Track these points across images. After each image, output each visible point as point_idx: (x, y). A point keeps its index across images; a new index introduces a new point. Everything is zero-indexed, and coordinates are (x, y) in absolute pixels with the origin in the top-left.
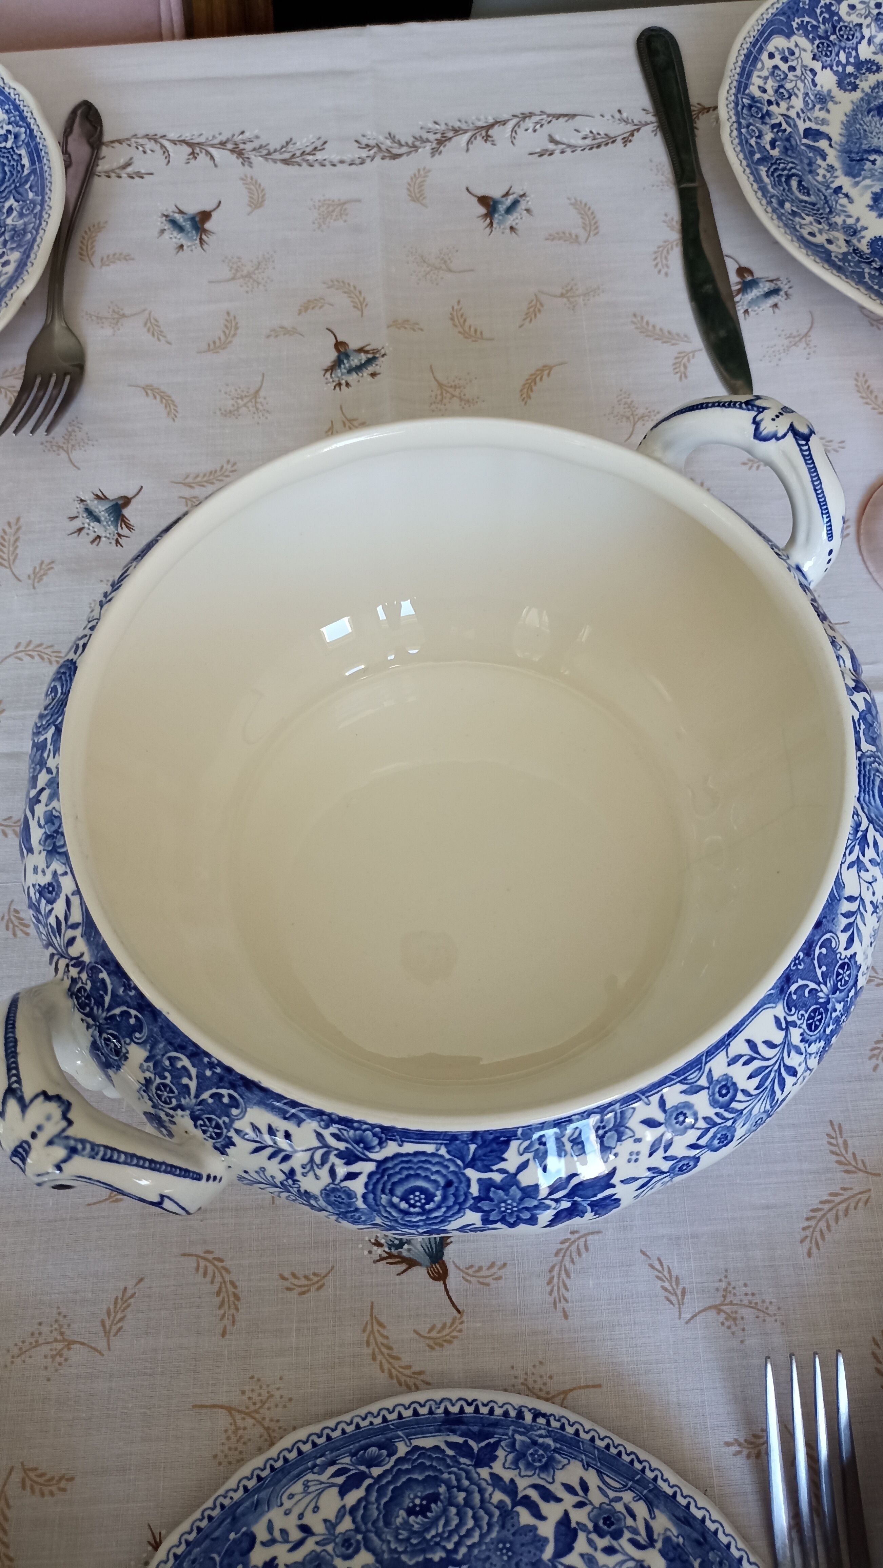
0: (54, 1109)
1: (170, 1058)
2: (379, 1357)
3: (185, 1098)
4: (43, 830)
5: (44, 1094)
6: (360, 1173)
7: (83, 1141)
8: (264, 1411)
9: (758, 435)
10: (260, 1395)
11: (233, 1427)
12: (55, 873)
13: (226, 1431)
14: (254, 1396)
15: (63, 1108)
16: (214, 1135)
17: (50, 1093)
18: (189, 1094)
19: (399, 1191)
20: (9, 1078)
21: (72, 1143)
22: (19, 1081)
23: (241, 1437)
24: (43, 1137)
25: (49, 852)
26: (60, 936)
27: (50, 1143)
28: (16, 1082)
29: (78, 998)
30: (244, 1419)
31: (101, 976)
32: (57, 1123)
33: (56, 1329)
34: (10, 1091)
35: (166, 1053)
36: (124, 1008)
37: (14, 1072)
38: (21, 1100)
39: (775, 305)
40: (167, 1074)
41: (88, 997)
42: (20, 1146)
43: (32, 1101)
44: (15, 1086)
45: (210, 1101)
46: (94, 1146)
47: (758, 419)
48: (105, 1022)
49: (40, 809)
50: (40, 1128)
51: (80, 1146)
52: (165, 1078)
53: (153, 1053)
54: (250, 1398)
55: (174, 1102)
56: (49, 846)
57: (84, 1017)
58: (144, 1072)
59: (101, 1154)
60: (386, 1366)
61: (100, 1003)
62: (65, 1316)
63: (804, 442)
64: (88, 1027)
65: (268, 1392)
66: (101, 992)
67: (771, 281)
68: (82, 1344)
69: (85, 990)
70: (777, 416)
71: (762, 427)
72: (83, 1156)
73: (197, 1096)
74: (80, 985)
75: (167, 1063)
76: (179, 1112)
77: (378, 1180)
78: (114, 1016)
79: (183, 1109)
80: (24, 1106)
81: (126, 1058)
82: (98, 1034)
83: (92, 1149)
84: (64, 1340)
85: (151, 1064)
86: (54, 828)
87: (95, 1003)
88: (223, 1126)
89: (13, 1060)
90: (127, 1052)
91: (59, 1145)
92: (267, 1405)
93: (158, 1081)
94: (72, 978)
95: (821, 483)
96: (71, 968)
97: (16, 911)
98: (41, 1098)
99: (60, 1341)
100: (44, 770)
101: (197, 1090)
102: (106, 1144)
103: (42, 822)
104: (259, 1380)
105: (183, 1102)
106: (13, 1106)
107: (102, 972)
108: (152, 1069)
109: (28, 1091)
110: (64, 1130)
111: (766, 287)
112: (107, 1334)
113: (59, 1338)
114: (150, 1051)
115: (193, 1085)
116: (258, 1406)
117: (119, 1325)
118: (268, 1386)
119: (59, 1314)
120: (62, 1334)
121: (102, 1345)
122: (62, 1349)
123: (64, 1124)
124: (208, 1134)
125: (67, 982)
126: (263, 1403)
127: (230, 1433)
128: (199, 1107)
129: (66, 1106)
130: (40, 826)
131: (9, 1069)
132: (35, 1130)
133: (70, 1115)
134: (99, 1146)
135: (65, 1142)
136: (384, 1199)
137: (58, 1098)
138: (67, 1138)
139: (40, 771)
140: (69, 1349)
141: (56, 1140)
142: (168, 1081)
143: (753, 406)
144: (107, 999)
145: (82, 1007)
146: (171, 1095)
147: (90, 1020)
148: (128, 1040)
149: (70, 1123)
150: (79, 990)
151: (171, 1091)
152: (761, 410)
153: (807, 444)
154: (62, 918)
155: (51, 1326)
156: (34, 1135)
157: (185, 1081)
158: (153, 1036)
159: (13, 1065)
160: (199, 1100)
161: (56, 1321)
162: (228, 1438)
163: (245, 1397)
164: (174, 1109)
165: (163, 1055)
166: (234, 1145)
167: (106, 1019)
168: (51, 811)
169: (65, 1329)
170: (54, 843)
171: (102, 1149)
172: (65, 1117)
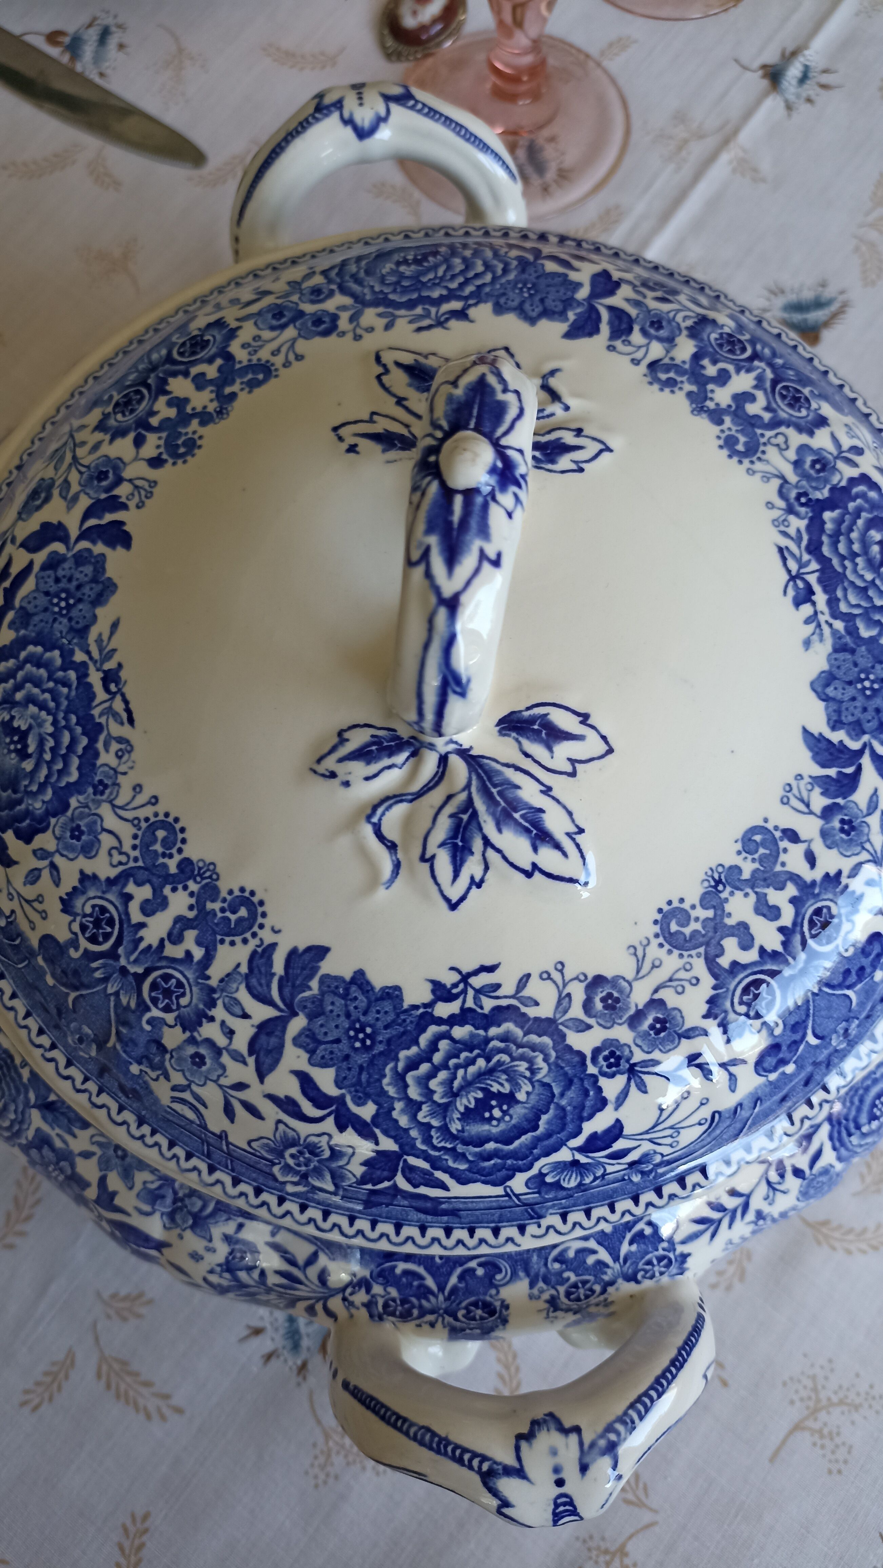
0: (547, 1439)
1: (556, 1260)
2: (852, 1247)
3: (606, 1273)
4: (157, 1216)
5: (520, 1437)
6: (822, 1145)
7: (610, 1429)
8: (823, 1395)
9: (362, 134)
10: (805, 1387)
11: (817, 1436)
12: (227, 1238)
13: (815, 1444)
14: (804, 1393)
15: (552, 1426)
16: (663, 1269)
17: (525, 1430)
18: (607, 1266)
19: (863, 1119)
20: (470, 1467)
21: (602, 1443)
22: (484, 1458)
23: (830, 1433)
24: (571, 1473)
25: (192, 1227)
26: (300, 1283)
27: (584, 1468)
28: (481, 1463)
29: (393, 1314)
30: (816, 1419)
31: (398, 1271)
32: (567, 1445)
33: (597, 1556)
34: (488, 1478)
35: (546, 1259)
36: (459, 1270)
37: (467, 1457)
38: (508, 1471)
39: (121, 46)
40: (566, 1275)
41: (404, 1301)
42: (556, 1506)
43: (519, 1459)
44: (485, 1467)
45: (634, 1248)
46: (621, 1420)
47: (346, 115)
48: (448, 1303)
49: (126, 1199)
50: (557, 1470)
51: (613, 1437)
52: (568, 1279)
53: (532, 1273)
54: (802, 1400)
55: (597, 1288)
56: (184, 1221)
57: (418, 1322)
58: (539, 1297)
59: (635, 1416)
60: (864, 1246)
61: (425, 1292)
62: (591, 1537)
63: (411, 103)
64: (432, 1325)
65: (809, 1377)
66: (416, 1283)
67: (90, 25)
68: (631, 1537)
69: (394, 1300)
70: (360, 98)
71: (358, 119)
72: (625, 1439)
73: (616, 1259)
74: (381, 1302)
75: (557, 1266)
76: (610, 1289)
77: (839, 1133)
78: (454, 1290)
79: (612, 1283)
80: (519, 1473)
81: (507, 1307)
82: (451, 1320)
83: (624, 1423)
84: (614, 1554)
85: (541, 1284)
86: (169, 1200)
87: (419, 1299)
88: (666, 1253)
89: (449, 1449)
90: (503, 1301)
91: (595, 1460)
92: (820, 1387)
93: (562, 1289)
94: (364, 1305)
95: (467, 130)
96: (351, 1298)
97: (114, 1296)
98: (524, 1445)
99: (612, 1560)
100: (79, 1161)
101: (611, 1254)
102: (627, 1403)
103: (147, 1208)
104: (791, 1379)
105: (606, 1278)
106: (508, 1486)
107: (395, 1267)
108: (544, 1287)
109: (505, 1456)
110: (581, 1444)
111: (92, 35)
112: (640, 1504)
113: (608, 1558)
114: (528, 1274)
115: (603, 1255)
116: (813, 1397)
117: (641, 1485)
118: (803, 1373)
119: (584, 1541)
120: (606, 1552)
121: (647, 1517)
122: (622, 1561)
123: (573, 1438)
124: (657, 1274)
125: (364, 1312)
126: (815, 1390)
127: (819, 1442)
128: (628, 1264)
129: (553, 1421)
130: (147, 1214)
131: (460, 1461)
132: (555, 1477)
133: (567, 1424)
134: (625, 1413)
135: (596, 1451)
136: (855, 1140)
137: (536, 1424)
138: (593, 1445)
139: (73, 1166)
140: (626, 1555)
141: (587, 1460)
142: (573, 1278)
143: (328, 107)
144: (430, 1282)
145: (405, 1316)
146: (588, 1286)
147: (430, 1318)
148: (493, 1291)
149: (577, 1430)
150: (386, 1305)
151: (585, 1283)
152: (339, 105)
153: (417, 102)
154: (286, 1267)
155: (590, 1558)
156: (560, 1483)
157: (591, 1260)
158: (516, 1261)
159: (458, 1452)
160: (621, 1260)
161: (589, 1550)
162: (823, 1447)
163: (798, 1404)
164: (604, 1291)
165: (546, 1264)
166: (689, 1255)
167: (447, 1299)
168: (145, 1188)
169: (603, 1545)
170: (190, 1213)
171: (631, 1412)
172: (565, 1431)
